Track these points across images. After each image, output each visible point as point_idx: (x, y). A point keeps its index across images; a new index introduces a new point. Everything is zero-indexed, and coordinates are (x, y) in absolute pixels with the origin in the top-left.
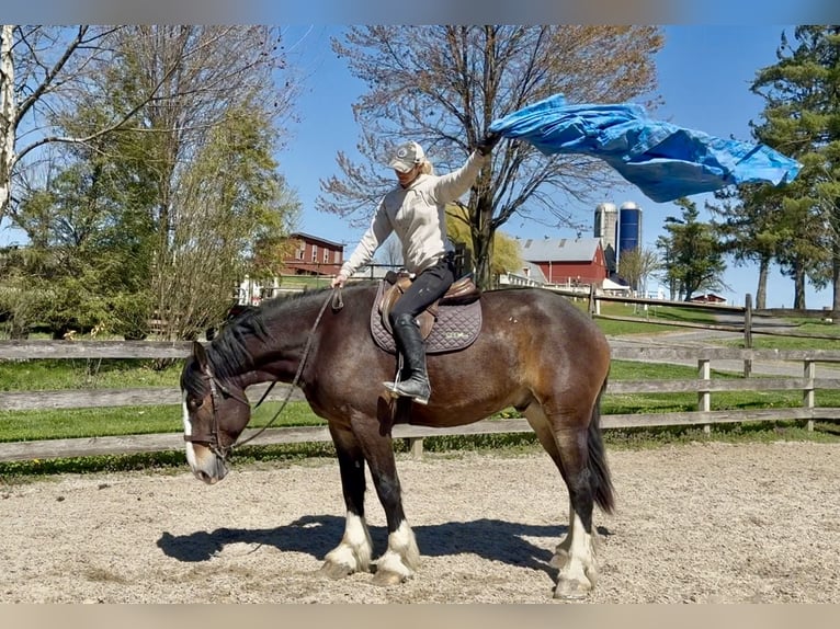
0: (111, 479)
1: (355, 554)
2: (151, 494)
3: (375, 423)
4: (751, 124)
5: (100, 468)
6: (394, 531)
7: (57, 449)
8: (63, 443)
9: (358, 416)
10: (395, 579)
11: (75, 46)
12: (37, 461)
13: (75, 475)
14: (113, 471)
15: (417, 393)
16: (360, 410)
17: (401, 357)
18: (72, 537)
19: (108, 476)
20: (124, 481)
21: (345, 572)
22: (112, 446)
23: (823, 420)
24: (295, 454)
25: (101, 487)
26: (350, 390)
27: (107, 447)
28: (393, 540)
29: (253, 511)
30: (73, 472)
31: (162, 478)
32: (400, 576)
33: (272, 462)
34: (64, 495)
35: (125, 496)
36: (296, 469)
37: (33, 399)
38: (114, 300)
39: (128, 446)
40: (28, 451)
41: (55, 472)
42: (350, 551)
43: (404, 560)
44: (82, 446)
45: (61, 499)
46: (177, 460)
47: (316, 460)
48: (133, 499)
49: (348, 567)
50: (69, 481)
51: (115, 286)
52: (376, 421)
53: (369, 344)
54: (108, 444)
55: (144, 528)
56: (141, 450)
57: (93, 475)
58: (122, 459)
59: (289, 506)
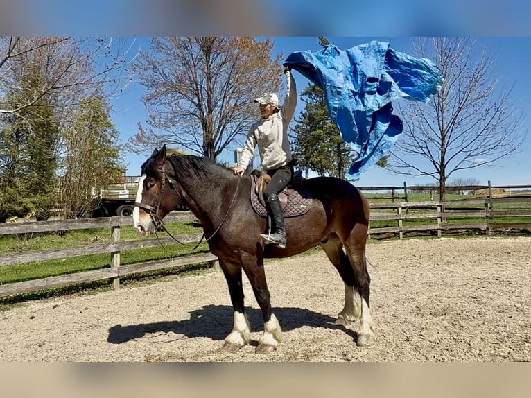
0: (58, 301)
1: (243, 336)
2: (86, 309)
3: (255, 258)
4: (301, 113)
5: (51, 295)
6: (268, 320)
7: (24, 287)
8: (28, 283)
9: (244, 254)
10: (271, 348)
11: (6, 59)
12: (11, 296)
13: (36, 301)
14: (57, 296)
15: (280, 241)
16: (247, 251)
17: (270, 219)
18: (53, 344)
19: (56, 299)
20: (66, 302)
21: (238, 348)
22: (57, 282)
23: (375, 234)
24: (157, 275)
25: (54, 307)
26: (240, 240)
27: (54, 283)
28: (268, 326)
29: (153, 312)
30: (36, 299)
31: (88, 297)
32: (274, 346)
33: (145, 281)
34: (33, 315)
35: (71, 311)
36: (160, 284)
37: (7, 259)
38: (35, 199)
39: (67, 281)
40: (6, 290)
41: (24, 301)
42: (239, 335)
43: (275, 337)
44: (40, 283)
45: (32, 318)
46: (94, 286)
47: (168, 278)
48: (77, 312)
49: (240, 345)
50: (34, 306)
51: (35, 192)
52: (256, 257)
53: (251, 212)
54: (55, 281)
55: (95, 331)
56: (74, 282)
57: (46, 300)
58: (63, 289)
59: (171, 307)
